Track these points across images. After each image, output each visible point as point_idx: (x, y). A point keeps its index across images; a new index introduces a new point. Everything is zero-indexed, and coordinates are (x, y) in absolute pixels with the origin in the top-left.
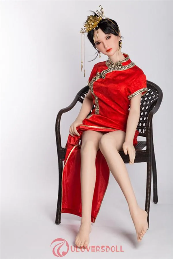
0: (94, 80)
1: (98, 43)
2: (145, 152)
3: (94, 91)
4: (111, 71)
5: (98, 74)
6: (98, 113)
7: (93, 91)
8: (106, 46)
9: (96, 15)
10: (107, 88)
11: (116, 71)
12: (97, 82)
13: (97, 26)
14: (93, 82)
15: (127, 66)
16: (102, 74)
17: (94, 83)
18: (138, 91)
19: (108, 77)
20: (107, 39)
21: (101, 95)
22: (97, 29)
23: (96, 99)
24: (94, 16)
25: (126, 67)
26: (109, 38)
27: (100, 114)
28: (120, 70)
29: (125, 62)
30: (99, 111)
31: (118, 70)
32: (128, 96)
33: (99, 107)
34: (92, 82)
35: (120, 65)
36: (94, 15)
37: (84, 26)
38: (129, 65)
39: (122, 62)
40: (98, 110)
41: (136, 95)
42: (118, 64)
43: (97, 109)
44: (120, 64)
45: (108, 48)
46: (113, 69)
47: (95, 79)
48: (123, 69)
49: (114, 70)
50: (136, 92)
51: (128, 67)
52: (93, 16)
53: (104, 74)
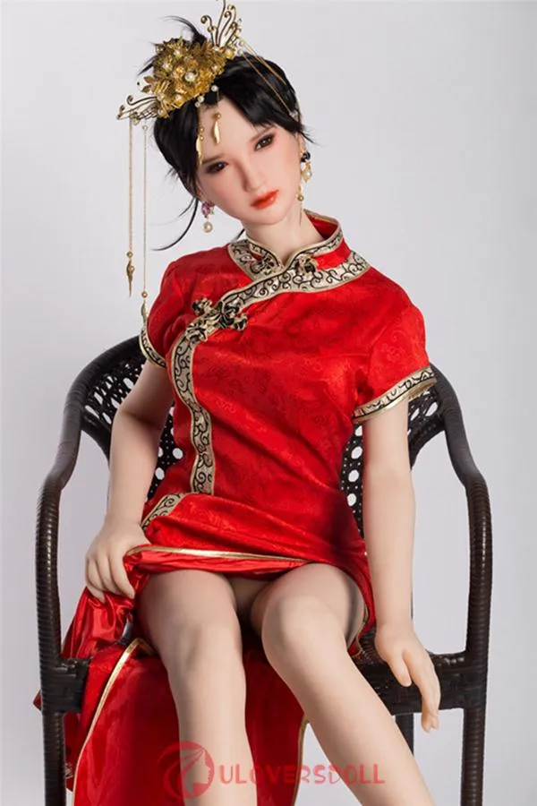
0: (197, 337)
1: (216, 167)
2: (459, 664)
3: (196, 384)
4: (270, 296)
5: (208, 309)
6: (210, 486)
7: (191, 385)
8: (255, 181)
9: (199, 38)
10: (266, 374)
11: (293, 295)
12: (209, 344)
13: (215, 88)
14: (193, 347)
15: (340, 271)
16: (227, 308)
17: (196, 350)
18: (401, 383)
19: (258, 321)
20: (256, 149)
21: (228, 408)
22: (211, 100)
23: (201, 420)
24: (194, 42)
25: (332, 273)
26: (265, 142)
27: (218, 492)
28: (311, 290)
29: (329, 251)
30: (213, 479)
31: (301, 290)
32: (357, 405)
33: (212, 458)
34: (184, 345)
35: (310, 269)
36: (188, 37)
37: (146, 90)
38: (346, 265)
39: (316, 254)
40: (210, 470)
41: (392, 401)
42: (302, 264)
43: (204, 471)
44: (308, 260)
45: (262, 191)
46: (276, 283)
47: (197, 333)
48: (323, 283)
49: (282, 291)
50: (392, 390)
51: (341, 275)
52: (184, 42)
53: (237, 309)
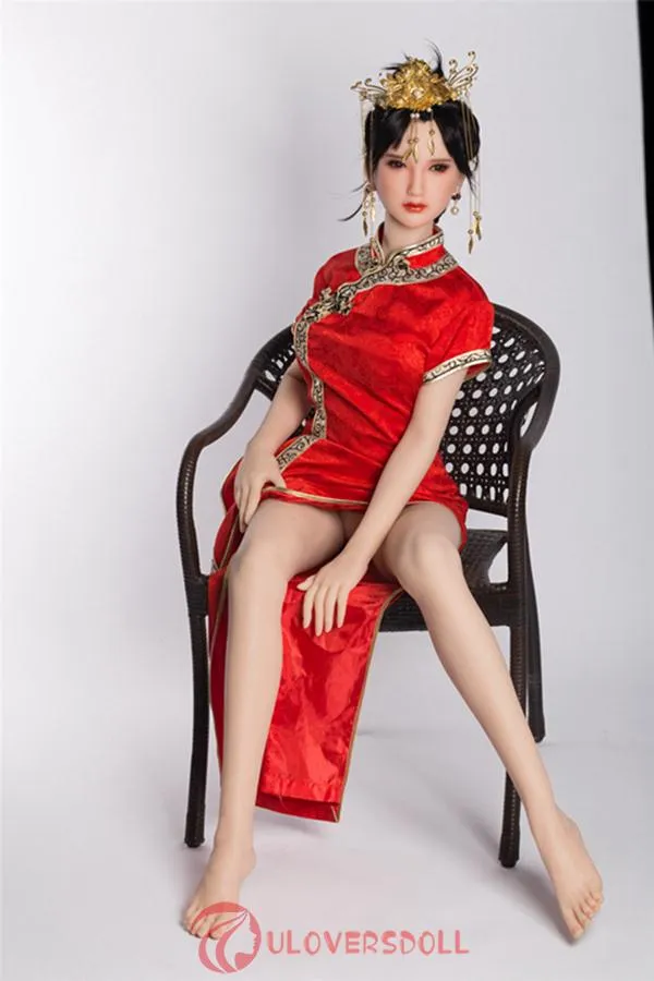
0: (312, 318)
3: (309, 355)
4: (370, 288)
5: (327, 297)
7: (307, 358)
8: (416, 190)
10: (356, 351)
11: (386, 287)
12: (320, 324)
13: (429, 110)
14: (308, 326)
15: (429, 270)
16: (341, 297)
17: (311, 328)
19: (361, 310)
20: (431, 169)
21: (329, 374)
23: (318, 383)
25: (422, 272)
26: (438, 167)
27: (328, 438)
28: (402, 284)
29: (419, 253)
30: (325, 429)
31: (393, 283)
33: (324, 414)
34: (304, 324)
35: (403, 267)
38: (434, 266)
39: (409, 256)
40: (323, 423)
42: (396, 263)
43: (320, 421)
44: (401, 261)
46: (376, 277)
47: (313, 315)
48: (413, 278)
49: (379, 283)
51: (430, 272)
53: (347, 298)
